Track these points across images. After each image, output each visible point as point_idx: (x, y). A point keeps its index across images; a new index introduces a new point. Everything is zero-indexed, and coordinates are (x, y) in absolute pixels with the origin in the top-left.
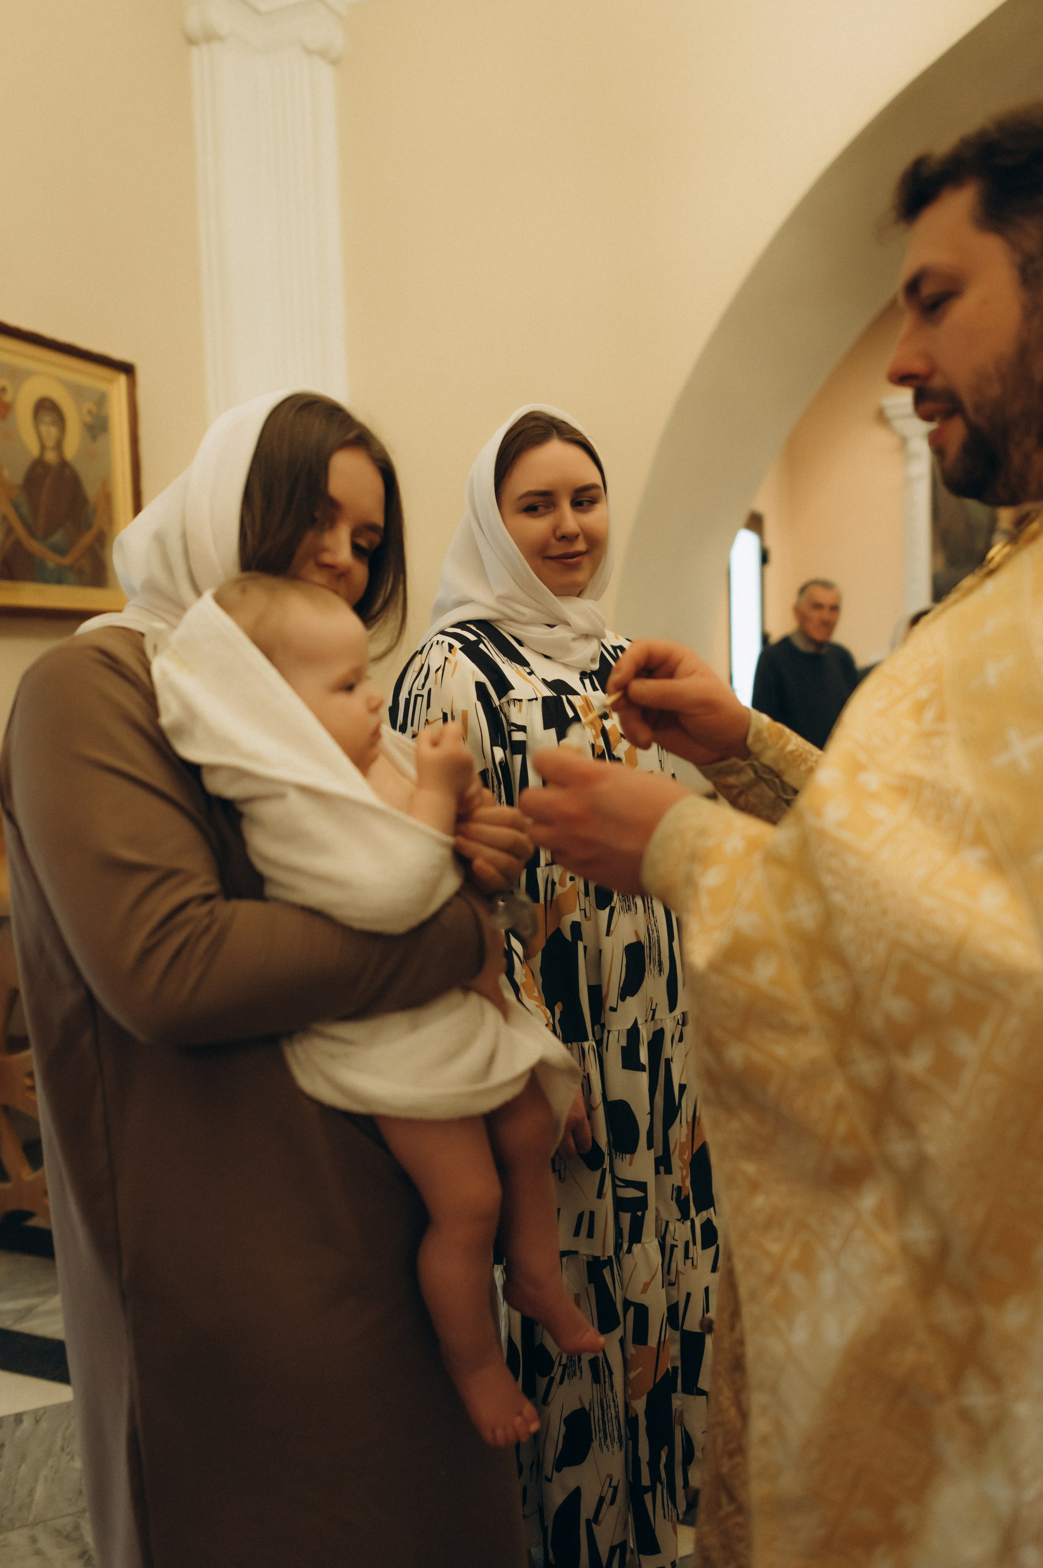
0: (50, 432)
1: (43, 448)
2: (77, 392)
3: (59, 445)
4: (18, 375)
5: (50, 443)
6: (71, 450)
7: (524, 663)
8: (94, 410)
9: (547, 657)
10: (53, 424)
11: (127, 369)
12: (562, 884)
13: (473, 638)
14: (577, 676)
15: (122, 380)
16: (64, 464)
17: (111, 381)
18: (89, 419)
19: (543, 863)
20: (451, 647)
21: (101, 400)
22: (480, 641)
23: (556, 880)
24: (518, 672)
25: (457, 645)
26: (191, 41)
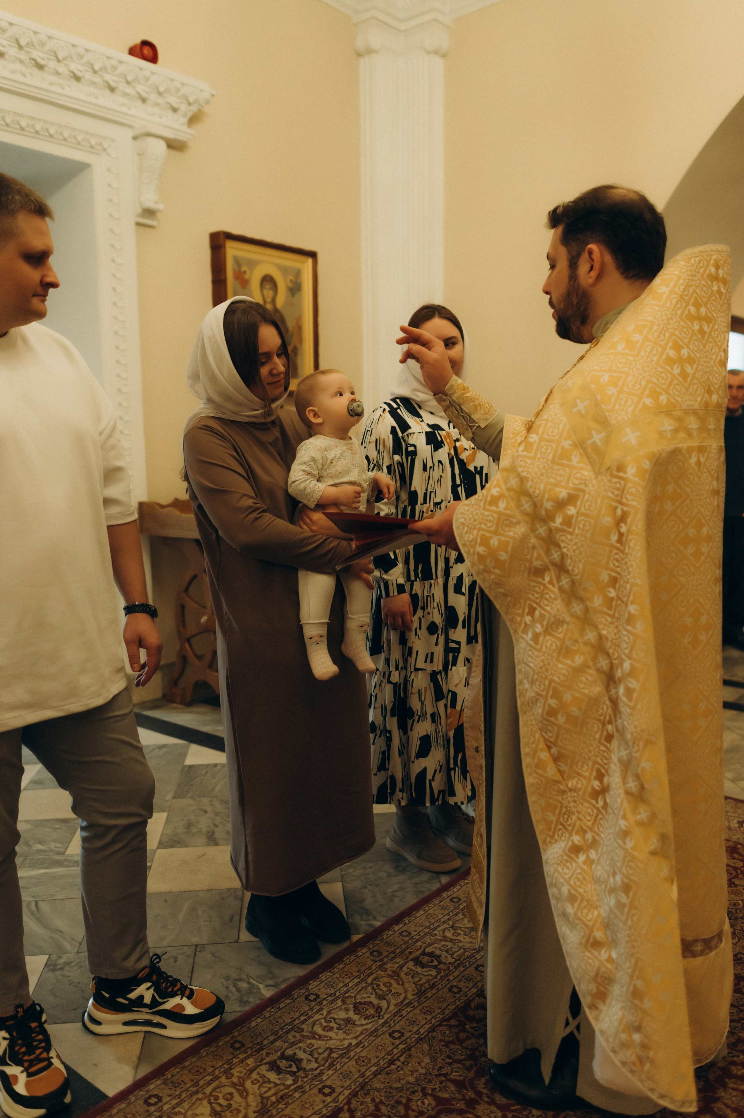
0: (269, 293)
1: (265, 302)
2: (285, 270)
3: (274, 301)
4: (252, 264)
5: (269, 300)
6: (280, 303)
7: (419, 416)
8: (294, 279)
9: (432, 413)
10: (271, 289)
11: (313, 255)
12: (427, 513)
13: (395, 406)
14: (447, 422)
15: (310, 261)
16: (276, 310)
17: (303, 262)
18: (290, 285)
19: (419, 503)
20: (384, 410)
21: (298, 273)
22: (399, 408)
23: (425, 511)
24: (416, 421)
25: (388, 409)
26: (359, 55)
